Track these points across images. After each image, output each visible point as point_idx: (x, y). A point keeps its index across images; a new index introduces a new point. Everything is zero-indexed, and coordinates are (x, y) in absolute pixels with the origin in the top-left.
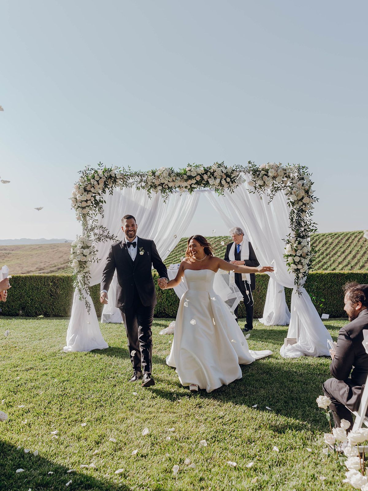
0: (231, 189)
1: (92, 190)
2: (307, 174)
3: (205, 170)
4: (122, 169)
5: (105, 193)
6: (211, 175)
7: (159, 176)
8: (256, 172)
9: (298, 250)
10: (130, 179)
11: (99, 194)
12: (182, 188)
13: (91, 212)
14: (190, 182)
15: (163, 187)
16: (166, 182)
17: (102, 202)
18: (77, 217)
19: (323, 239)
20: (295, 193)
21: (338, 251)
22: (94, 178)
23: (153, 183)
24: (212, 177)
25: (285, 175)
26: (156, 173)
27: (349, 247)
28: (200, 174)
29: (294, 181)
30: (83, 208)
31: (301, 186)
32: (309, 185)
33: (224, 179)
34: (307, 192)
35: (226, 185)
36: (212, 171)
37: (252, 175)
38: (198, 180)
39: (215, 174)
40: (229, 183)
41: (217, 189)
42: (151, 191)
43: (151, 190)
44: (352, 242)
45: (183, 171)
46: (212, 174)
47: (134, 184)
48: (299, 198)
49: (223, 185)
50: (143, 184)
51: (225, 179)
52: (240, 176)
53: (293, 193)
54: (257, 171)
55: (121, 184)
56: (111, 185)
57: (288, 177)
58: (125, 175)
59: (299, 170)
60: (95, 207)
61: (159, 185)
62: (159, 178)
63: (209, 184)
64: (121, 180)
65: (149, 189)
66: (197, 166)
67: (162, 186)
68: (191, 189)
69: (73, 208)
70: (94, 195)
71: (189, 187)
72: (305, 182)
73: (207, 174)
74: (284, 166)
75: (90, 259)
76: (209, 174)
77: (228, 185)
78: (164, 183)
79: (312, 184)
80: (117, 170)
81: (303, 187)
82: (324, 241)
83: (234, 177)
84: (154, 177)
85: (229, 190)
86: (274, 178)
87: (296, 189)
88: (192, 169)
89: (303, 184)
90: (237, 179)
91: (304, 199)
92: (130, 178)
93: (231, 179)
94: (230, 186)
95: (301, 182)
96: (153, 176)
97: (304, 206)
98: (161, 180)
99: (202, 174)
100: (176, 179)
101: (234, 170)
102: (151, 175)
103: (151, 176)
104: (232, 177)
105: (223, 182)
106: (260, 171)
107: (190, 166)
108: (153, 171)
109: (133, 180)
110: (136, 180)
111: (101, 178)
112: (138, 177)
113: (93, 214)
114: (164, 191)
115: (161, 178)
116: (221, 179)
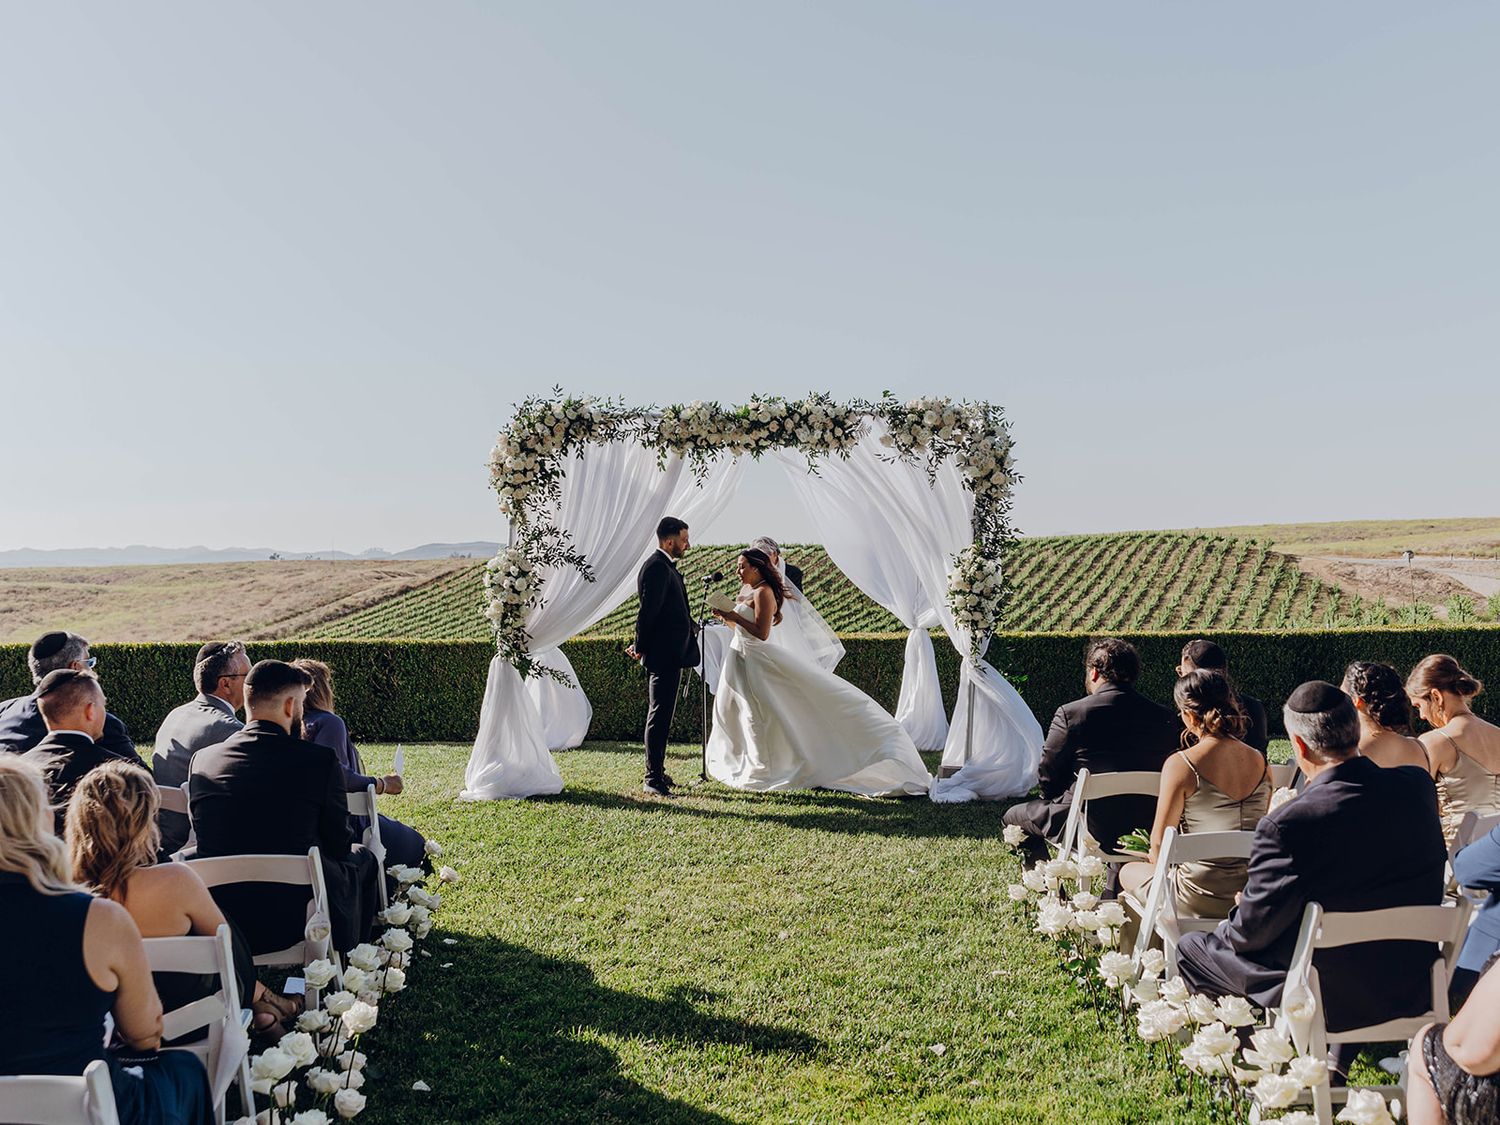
0: (843, 452)
1: (538, 447)
2: (1003, 425)
3: (788, 409)
4: (603, 401)
5: (565, 455)
6: (802, 422)
7: (689, 420)
8: (896, 417)
9: (977, 583)
10: (621, 423)
11: (552, 457)
12: (737, 448)
13: (532, 496)
14: (756, 435)
15: (696, 445)
16: (704, 434)
17: (557, 474)
18: (502, 506)
19: (1032, 556)
20: (975, 462)
21: (1072, 588)
22: (542, 422)
23: (674, 435)
24: (805, 426)
25: (958, 424)
26: (683, 412)
27: (1101, 579)
28: (778, 418)
29: (976, 438)
30: (515, 487)
31: (988, 450)
32: (1004, 448)
33: (830, 431)
34: (1000, 461)
35: (834, 444)
36: (804, 413)
37: (889, 422)
38: (774, 431)
39: (811, 419)
40: (839, 438)
41: (814, 451)
42: (668, 451)
43: (669, 449)
44: (1110, 565)
45: (741, 412)
46: (805, 418)
47: (629, 435)
48: (984, 474)
49: (826, 443)
50: (653, 437)
51: (832, 431)
52: (862, 423)
53: (971, 463)
54: (900, 413)
55: (601, 436)
56: (579, 437)
57: (964, 427)
58: (612, 416)
59: (986, 414)
60: (541, 485)
61: (688, 440)
62: (689, 425)
63: (797, 441)
64: (602, 426)
65: (665, 449)
66: (772, 401)
67: (695, 443)
68: (758, 449)
69: (492, 486)
70: (539, 459)
71: (754, 445)
72: (997, 439)
73: (792, 419)
74: (955, 404)
75: (525, 601)
76: (797, 417)
77: (838, 444)
78: (699, 436)
79: (1011, 445)
80: (593, 404)
81: (993, 452)
82: (1034, 561)
83: (851, 426)
84: (679, 423)
85: (840, 453)
86: (935, 429)
87: (980, 453)
88: (761, 406)
89: (993, 445)
90: (856, 430)
91: (994, 476)
92: (623, 421)
93: (844, 430)
94: (841, 445)
95: (988, 441)
96: (675, 420)
97: (994, 490)
98: (692, 428)
99: (781, 417)
100: (725, 428)
101: (850, 411)
102: (670, 416)
103: (671, 419)
104: (846, 426)
105: (828, 436)
106: (905, 414)
107: (758, 400)
108: (674, 407)
109: (631, 427)
110: (636, 426)
111: (558, 421)
113: (538, 500)
114: (699, 453)
115: (694, 425)
116: (824, 431)
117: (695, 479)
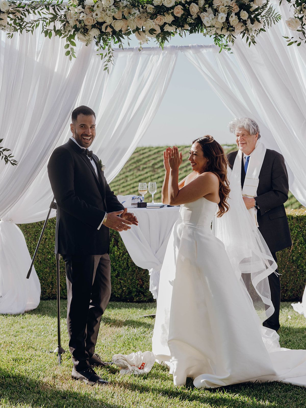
0: (249, 37)
6: (207, 6)
7: (93, 6)
10: (29, 12)
12: (142, 34)
14: (160, 20)
15: (102, 31)
16: (109, 21)
23: (80, 22)
24: (210, 10)
28: (183, 2)
33: (236, 14)
35: (239, 28)
37: (296, 5)
38: (179, 15)
40: (245, 22)
41: (220, 36)
42: (76, 40)
43: (76, 37)
47: (37, 25)
49: (232, 27)
50: (59, 25)
51: (238, 14)
52: (268, 6)
55: (11, 25)
58: (19, 6)
61: (93, 26)
62: (93, 11)
63: (202, 25)
64: (11, 16)
65: (72, 36)
67: (100, 30)
68: (163, 36)
71: (159, 31)
73: (197, 4)
77: (244, 28)
78: (104, 22)
83: (257, 10)
84: (83, 10)
85: (245, 37)
90: (262, 14)
93: (250, 13)
94: (247, 29)
96: (80, 7)
98: (97, 15)
99: (186, 2)
100: (129, 13)
102: (75, 4)
103: (75, 6)
104: (251, 10)
105: (233, 20)
109: (37, 17)
110: (43, 16)
112: (48, 9)
114: (104, 40)
115: (98, 11)
116: (229, 15)
117: (102, 63)
